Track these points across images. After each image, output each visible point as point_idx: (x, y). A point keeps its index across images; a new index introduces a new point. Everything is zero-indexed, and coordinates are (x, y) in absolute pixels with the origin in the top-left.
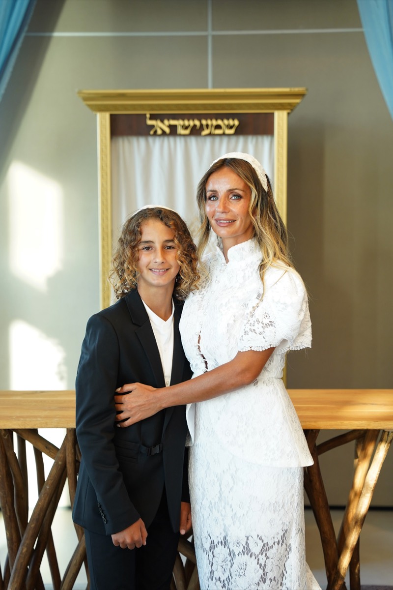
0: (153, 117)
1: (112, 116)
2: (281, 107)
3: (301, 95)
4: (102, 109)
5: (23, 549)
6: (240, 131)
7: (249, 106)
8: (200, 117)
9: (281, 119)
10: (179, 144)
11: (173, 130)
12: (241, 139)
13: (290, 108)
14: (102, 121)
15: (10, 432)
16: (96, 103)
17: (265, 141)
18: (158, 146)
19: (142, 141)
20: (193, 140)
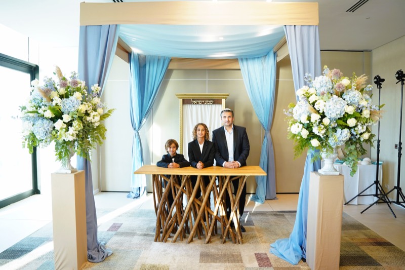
0: (193, 100)
1: (183, 100)
2: (224, 98)
3: (228, 95)
4: (181, 98)
5: (161, 201)
6: (214, 103)
7: (216, 97)
8: (204, 100)
9: (224, 101)
10: (199, 106)
11: (198, 103)
12: (214, 105)
13: (226, 98)
14: (181, 101)
15: (158, 175)
16: (179, 96)
17: (220, 105)
18: (194, 107)
19: (190, 105)
20: (203, 105)
